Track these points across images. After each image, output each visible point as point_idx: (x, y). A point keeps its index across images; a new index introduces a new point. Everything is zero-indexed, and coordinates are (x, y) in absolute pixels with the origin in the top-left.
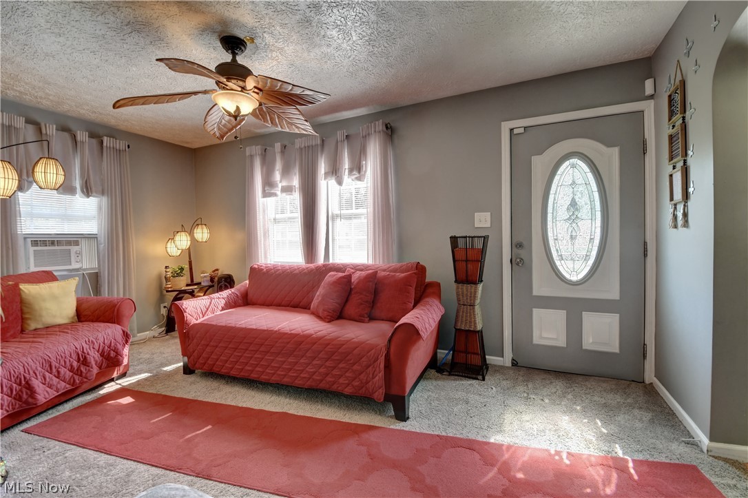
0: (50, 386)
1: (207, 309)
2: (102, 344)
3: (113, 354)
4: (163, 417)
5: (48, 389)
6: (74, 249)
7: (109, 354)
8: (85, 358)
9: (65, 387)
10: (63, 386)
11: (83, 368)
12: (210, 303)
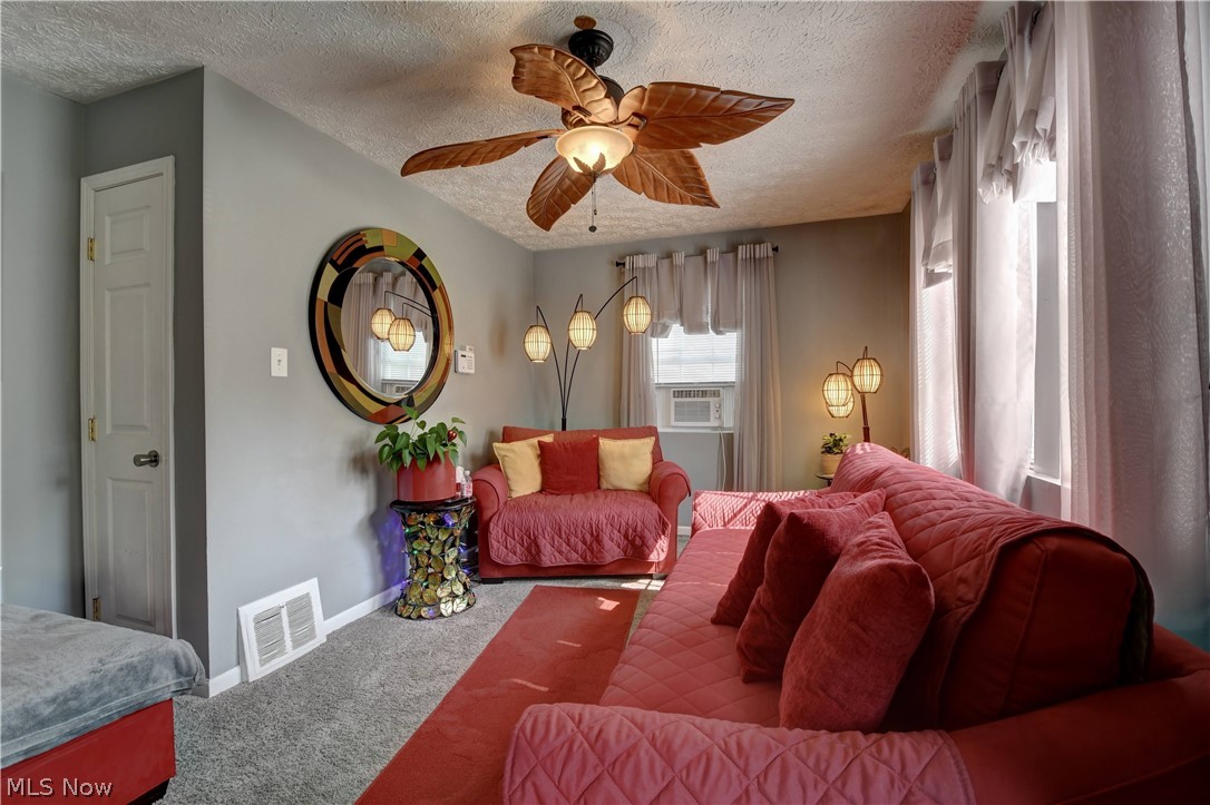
0: (560, 552)
1: (735, 515)
2: (624, 524)
3: (638, 541)
4: (566, 643)
5: (557, 554)
6: (712, 400)
7: (634, 540)
8: (598, 535)
9: (577, 560)
10: (575, 558)
11: (594, 546)
12: (745, 506)
